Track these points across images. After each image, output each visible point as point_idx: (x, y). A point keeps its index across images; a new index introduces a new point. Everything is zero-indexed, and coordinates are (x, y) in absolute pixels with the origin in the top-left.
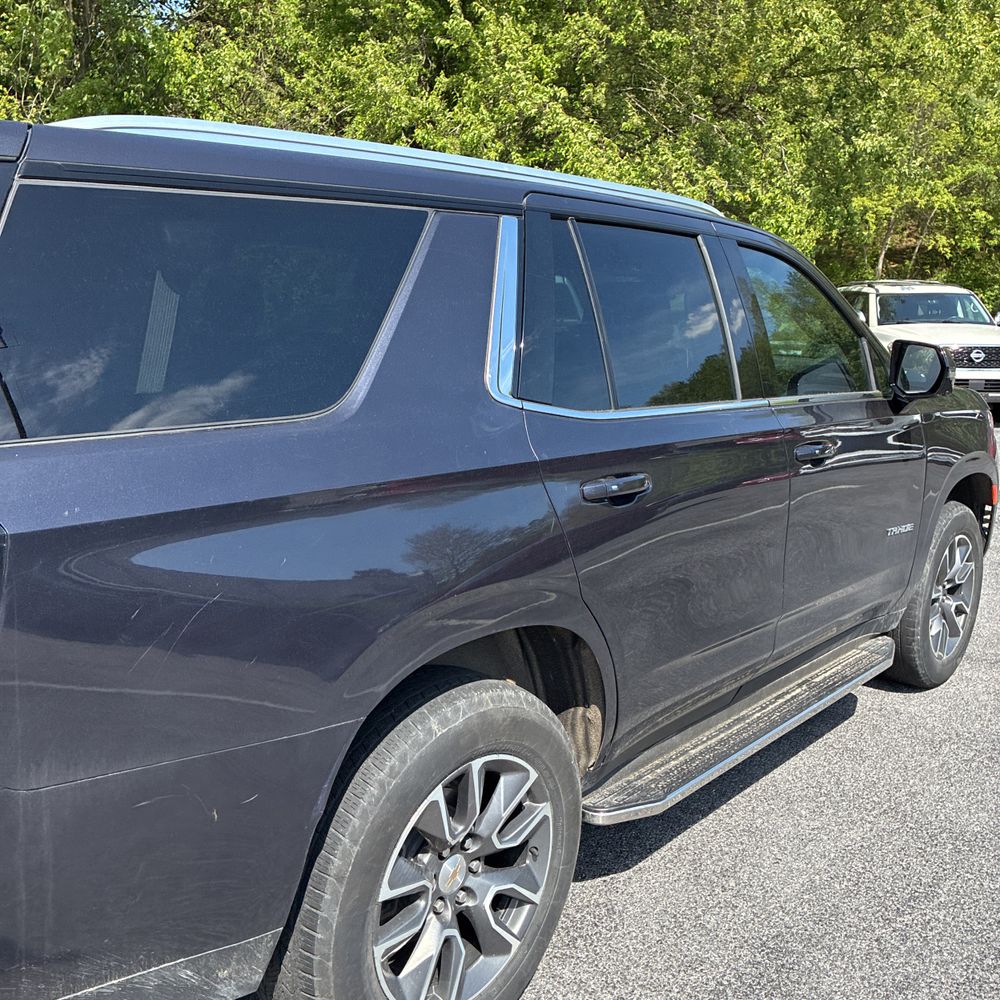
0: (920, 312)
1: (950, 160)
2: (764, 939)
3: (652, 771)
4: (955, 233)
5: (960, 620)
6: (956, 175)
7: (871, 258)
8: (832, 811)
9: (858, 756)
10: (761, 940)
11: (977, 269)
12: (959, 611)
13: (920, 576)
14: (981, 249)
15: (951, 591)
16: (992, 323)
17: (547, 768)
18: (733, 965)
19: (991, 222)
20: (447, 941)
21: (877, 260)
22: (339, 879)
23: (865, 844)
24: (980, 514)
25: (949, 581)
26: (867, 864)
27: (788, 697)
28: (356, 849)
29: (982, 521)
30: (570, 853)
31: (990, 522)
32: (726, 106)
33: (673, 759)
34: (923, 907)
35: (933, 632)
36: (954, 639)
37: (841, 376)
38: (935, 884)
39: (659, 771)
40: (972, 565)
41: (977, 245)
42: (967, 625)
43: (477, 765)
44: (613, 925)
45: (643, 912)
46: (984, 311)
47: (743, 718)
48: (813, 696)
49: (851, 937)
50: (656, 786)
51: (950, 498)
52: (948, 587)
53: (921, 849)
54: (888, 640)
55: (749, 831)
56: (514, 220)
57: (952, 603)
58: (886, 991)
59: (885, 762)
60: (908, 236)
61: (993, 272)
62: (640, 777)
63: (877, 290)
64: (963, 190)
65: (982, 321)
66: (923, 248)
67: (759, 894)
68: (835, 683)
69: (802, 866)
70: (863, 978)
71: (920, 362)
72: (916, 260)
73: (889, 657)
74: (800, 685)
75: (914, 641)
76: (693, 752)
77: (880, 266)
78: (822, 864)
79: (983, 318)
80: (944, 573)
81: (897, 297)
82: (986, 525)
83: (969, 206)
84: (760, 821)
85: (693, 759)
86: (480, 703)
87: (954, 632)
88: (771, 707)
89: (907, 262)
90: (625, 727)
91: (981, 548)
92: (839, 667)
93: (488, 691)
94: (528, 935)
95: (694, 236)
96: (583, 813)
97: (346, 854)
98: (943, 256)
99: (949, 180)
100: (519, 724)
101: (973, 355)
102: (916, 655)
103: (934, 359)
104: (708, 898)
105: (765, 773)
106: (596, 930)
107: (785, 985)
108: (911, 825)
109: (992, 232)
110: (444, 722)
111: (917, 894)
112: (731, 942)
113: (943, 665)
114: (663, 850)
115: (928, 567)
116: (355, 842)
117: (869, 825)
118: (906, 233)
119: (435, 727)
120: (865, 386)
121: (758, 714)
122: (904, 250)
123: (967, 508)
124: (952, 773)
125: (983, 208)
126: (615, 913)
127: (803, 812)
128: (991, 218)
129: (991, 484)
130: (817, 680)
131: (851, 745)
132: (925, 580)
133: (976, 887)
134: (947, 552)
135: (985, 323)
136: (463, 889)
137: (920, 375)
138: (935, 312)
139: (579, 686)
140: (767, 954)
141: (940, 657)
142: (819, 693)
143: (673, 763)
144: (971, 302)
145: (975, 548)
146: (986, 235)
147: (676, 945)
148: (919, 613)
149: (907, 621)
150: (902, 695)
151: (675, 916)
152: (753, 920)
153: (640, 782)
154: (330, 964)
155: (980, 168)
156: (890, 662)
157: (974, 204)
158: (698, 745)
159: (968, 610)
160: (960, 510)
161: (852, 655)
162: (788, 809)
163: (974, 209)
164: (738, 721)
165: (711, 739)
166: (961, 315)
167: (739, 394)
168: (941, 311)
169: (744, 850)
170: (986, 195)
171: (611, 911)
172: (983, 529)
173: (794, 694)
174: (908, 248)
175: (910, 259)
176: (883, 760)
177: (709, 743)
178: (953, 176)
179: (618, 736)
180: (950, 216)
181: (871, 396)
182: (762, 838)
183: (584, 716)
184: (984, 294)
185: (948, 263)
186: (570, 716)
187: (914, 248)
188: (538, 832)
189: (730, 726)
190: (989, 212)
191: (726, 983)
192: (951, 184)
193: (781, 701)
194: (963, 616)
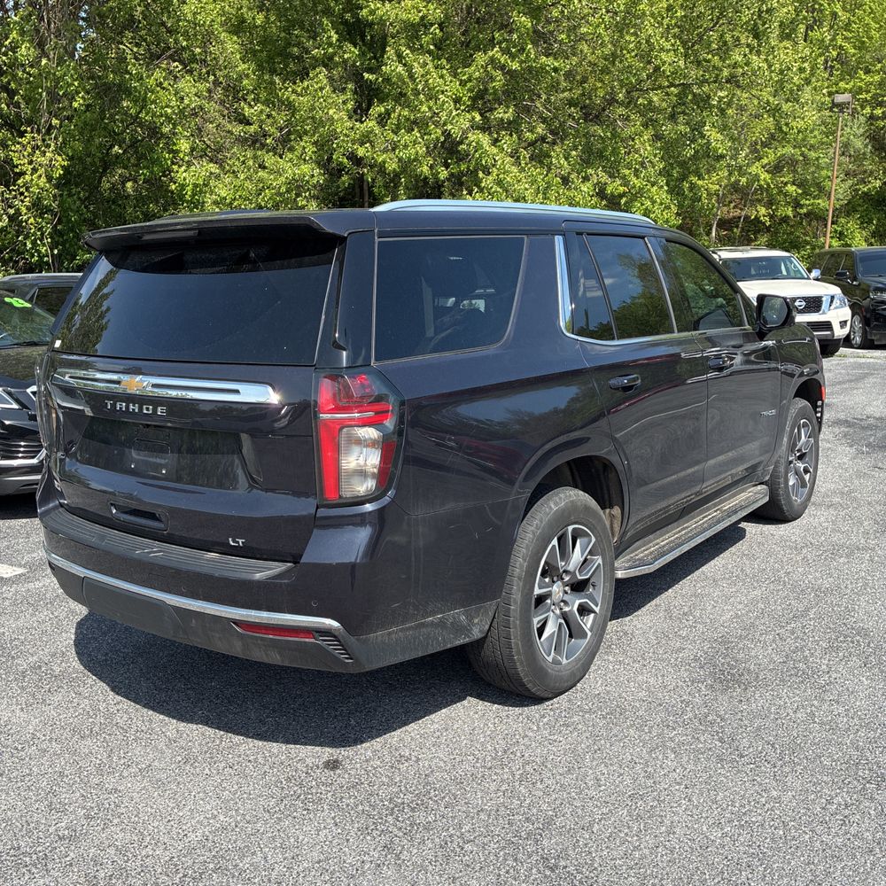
0: (753, 272)
1: (764, 145)
2: (715, 638)
3: (642, 552)
4: (772, 204)
5: (807, 477)
6: (770, 157)
7: (706, 227)
8: (741, 583)
9: (752, 557)
11: (792, 233)
12: (806, 471)
13: (781, 445)
14: (794, 217)
15: (801, 458)
16: (809, 278)
17: (600, 536)
19: (801, 194)
20: (560, 624)
21: (711, 229)
22: (520, 579)
24: (815, 407)
25: (798, 451)
27: (710, 517)
28: (526, 564)
29: (816, 413)
30: (611, 586)
31: (822, 412)
32: (592, 115)
34: (801, 620)
35: (791, 483)
36: (804, 489)
37: (726, 318)
38: (807, 610)
40: (812, 440)
41: (790, 213)
42: (811, 480)
43: (570, 528)
46: (801, 267)
47: (687, 528)
51: (796, 396)
52: (798, 455)
54: (764, 487)
56: (561, 237)
57: (801, 466)
60: (734, 208)
61: (805, 234)
62: (637, 555)
63: (720, 256)
64: (776, 169)
65: (799, 276)
66: (747, 217)
67: (708, 621)
69: (730, 608)
71: (772, 308)
72: (743, 229)
73: (766, 495)
74: (716, 511)
75: (779, 488)
77: (714, 234)
78: (740, 607)
79: (801, 274)
80: (795, 445)
81: (734, 260)
82: (819, 415)
83: (782, 182)
84: (700, 590)
85: (664, 546)
86: (570, 496)
87: (803, 485)
88: (701, 522)
89: (735, 230)
90: (632, 521)
91: (817, 428)
92: (737, 501)
94: (594, 630)
95: (643, 238)
97: (521, 566)
98: (764, 224)
99: (765, 161)
100: (587, 508)
101: (797, 304)
103: (781, 305)
105: (697, 569)
109: (802, 202)
110: (556, 504)
112: (698, 640)
113: (798, 505)
114: (647, 607)
115: (785, 439)
116: (525, 560)
117: (764, 588)
118: (732, 205)
119: (553, 506)
120: (741, 324)
121: (695, 525)
122: (731, 219)
123: (807, 402)
124: (810, 562)
125: (794, 184)
127: (725, 585)
128: (800, 191)
129: (820, 386)
130: (725, 508)
131: (746, 552)
132: (784, 448)
134: (796, 430)
135: (804, 278)
136: (563, 601)
137: (773, 316)
138: (764, 271)
139: (606, 496)
140: (719, 643)
141: (797, 500)
142: (728, 514)
144: (791, 262)
145: (813, 428)
146: (797, 205)
147: (667, 644)
148: (782, 469)
149: (774, 475)
150: (774, 526)
151: (663, 632)
152: (707, 631)
154: (518, 622)
155: (788, 150)
156: (767, 499)
157: (786, 180)
159: (811, 470)
160: (802, 403)
161: (743, 496)
162: (715, 584)
163: (786, 184)
164: (684, 529)
166: (784, 273)
167: (676, 331)
168: (769, 270)
169: (694, 604)
170: (795, 171)
172: (818, 418)
173: (713, 515)
174: (734, 218)
175: (737, 227)
176: (767, 558)
178: (767, 157)
179: (628, 527)
180: (767, 190)
181: (745, 329)
182: (703, 598)
183: (610, 513)
184: (799, 253)
185: (768, 229)
187: (740, 218)
188: (596, 573)
189: (679, 532)
190: (799, 186)
192: (766, 164)
194: (809, 474)
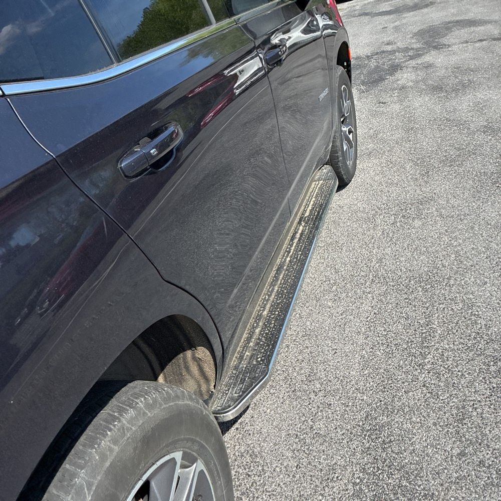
2: (361, 424)
3: (246, 347)
5: (351, 137)
8: (344, 295)
10: (359, 426)
12: (349, 132)
15: (343, 122)
18: (354, 461)
23: (376, 311)
25: (342, 116)
26: (384, 326)
27: (298, 236)
33: (256, 327)
34: (433, 344)
36: (351, 149)
38: (429, 322)
39: (251, 344)
40: (349, 102)
42: (354, 138)
44: (260, 468)
45: (275, 444)
47: (281, 266)
48: (312, 228)
49: (409, 392)
50: (257, 361)
52: (342, 120)
53: (406, 299)
54: (328, 167)
55: (306, 335)
57: (346, 130)
58: (454, 427)
59: (353, 244)
62: (241, 358)
68: (319, 212)
70: (435, 424)
73: (336, 180)
74: (299, 223)
75: (339, 161)
76: (265, 313)
78: (361, 340)
84: (308, 323)
87: (351, 145)
88: (293, 248)
92: (314, 199)
93: (105, 435)
96: (216, 418)
102: (342, 169)
104: (310, 407)
106: (251, 480)
107: (395, 459)
108: (391, 283)
111: (424, 335)
112: (343, 439)
113: (352, 168)
117: (370, 295)
121: (288, 259)
123: (342, 67)
124: (391, 236)
126: (256, 456)
127: (330, 304)
129: (348, 47)
130: (307, 214)
132: (337, 122)
133: (451, 312)
140: (369, 436)
141: (350, 164)
142: (314, 224)
143: (257, 331)
147: (310, 463)
148: (338, 143)
149: (333, 151)
151: (297, 435)
152: (345, 410)
153: (244, 364)
158: (265, 305)
159: (353, 129)
160: (340, 70)
161: (315, 187)
162: (320, 306)
164: (279, 271)
165: (271, 295)
169: (311, 352)
171: (253, 455)
173: (300, 232)
176: (351, 243)
177: (271, 299)
181: (282, 2)
182: (316, 337)
183: (194, 358)
186: (181, 361)
189: (276, 277)
191: (358, 481)
193: (296, 241)
194: (351, 134)
